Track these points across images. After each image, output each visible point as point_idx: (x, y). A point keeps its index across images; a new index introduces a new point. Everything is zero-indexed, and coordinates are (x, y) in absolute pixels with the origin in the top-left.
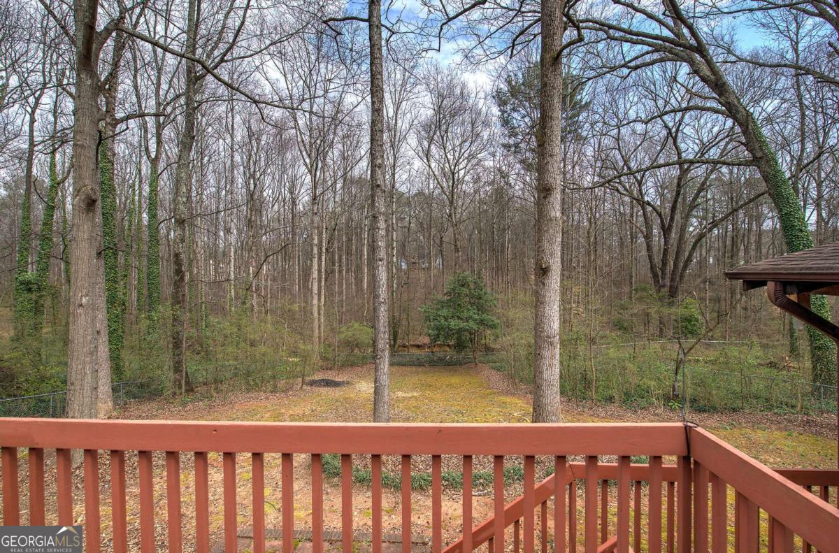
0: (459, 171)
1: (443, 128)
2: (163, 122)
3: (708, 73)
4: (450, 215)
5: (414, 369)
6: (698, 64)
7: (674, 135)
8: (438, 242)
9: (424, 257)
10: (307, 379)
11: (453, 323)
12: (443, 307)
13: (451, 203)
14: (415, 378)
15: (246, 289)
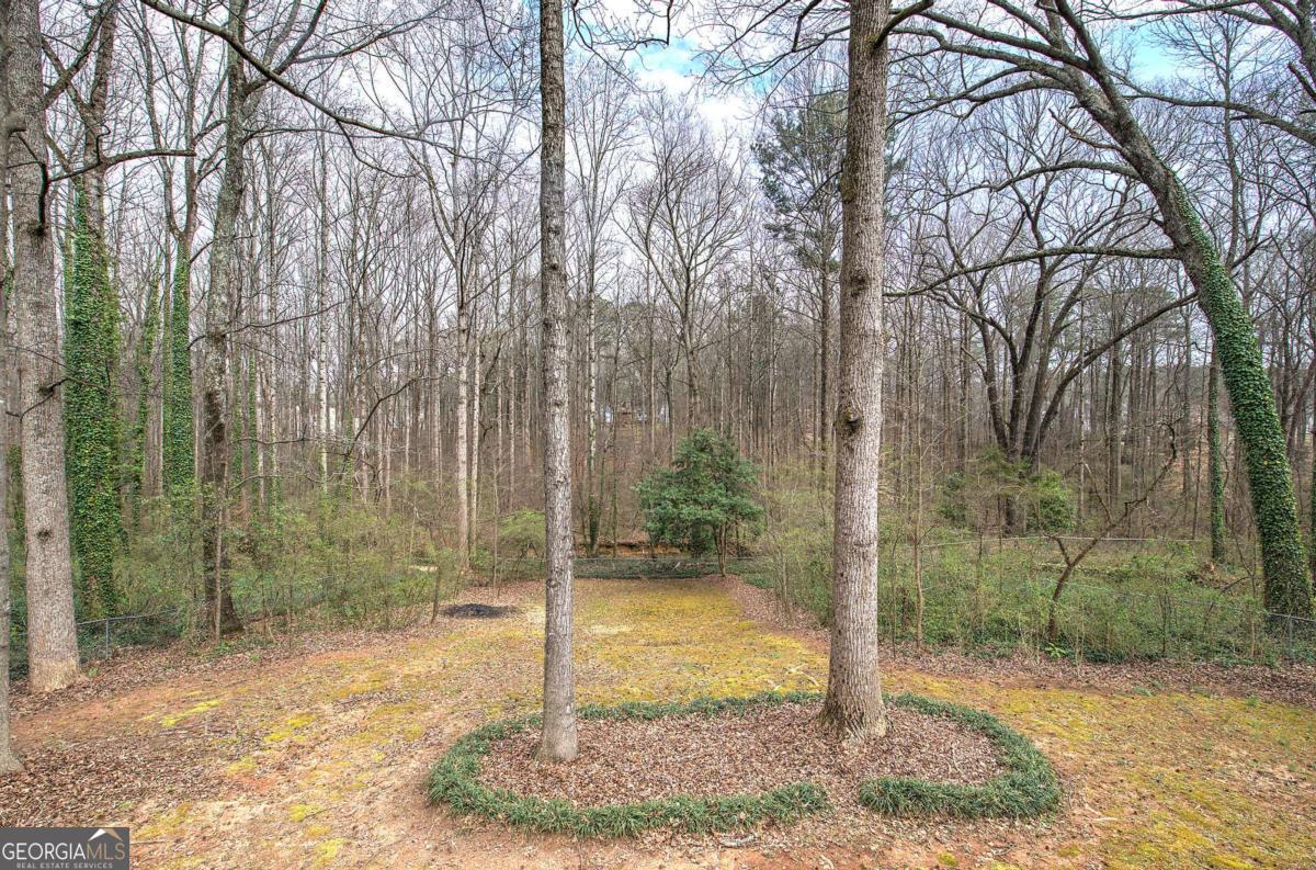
0: (696, 265)
1: (673, 196)
2: (199, 171)
3: (1105, 107)
4: (682, 337)
5: (623, 583)
6: (1088, 91)
7: (1033, 215)
8: (663, 380)
9: (640, 404)
10: (444, 604)
11: (688, 511)
12: (670, 484)
13: (684, 317)
14: (626, 599)
15: (344, 454)
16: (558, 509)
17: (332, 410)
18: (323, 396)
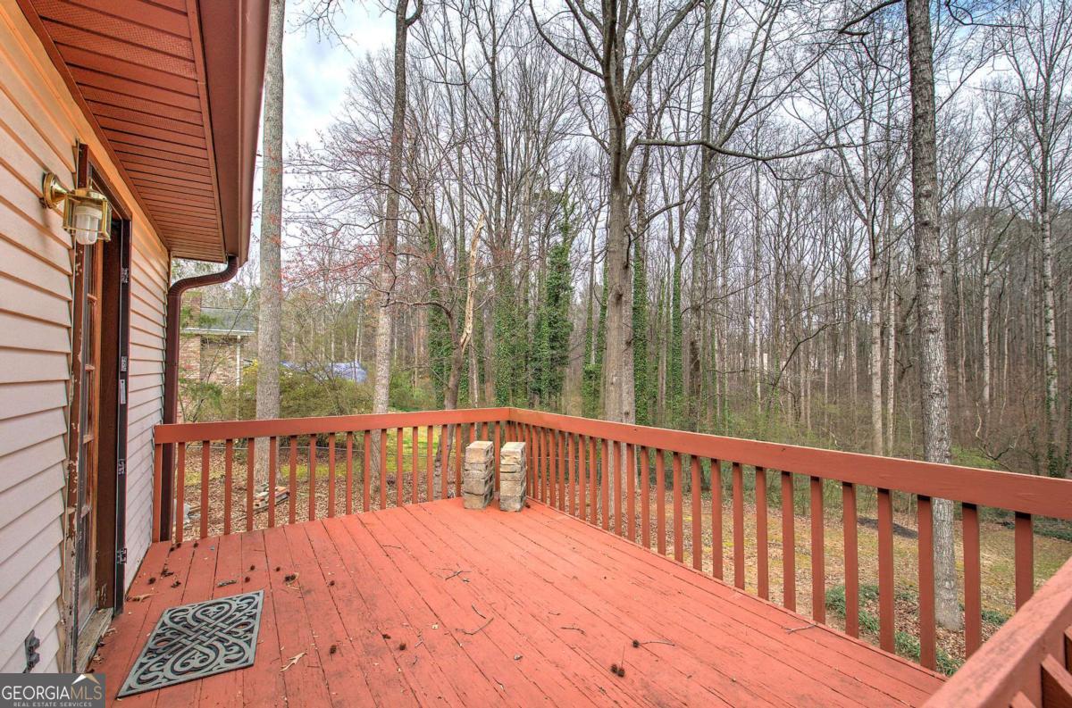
15: (773, 383)
16: (934, 415)
17: (765, 355)
18: (758, 343)
